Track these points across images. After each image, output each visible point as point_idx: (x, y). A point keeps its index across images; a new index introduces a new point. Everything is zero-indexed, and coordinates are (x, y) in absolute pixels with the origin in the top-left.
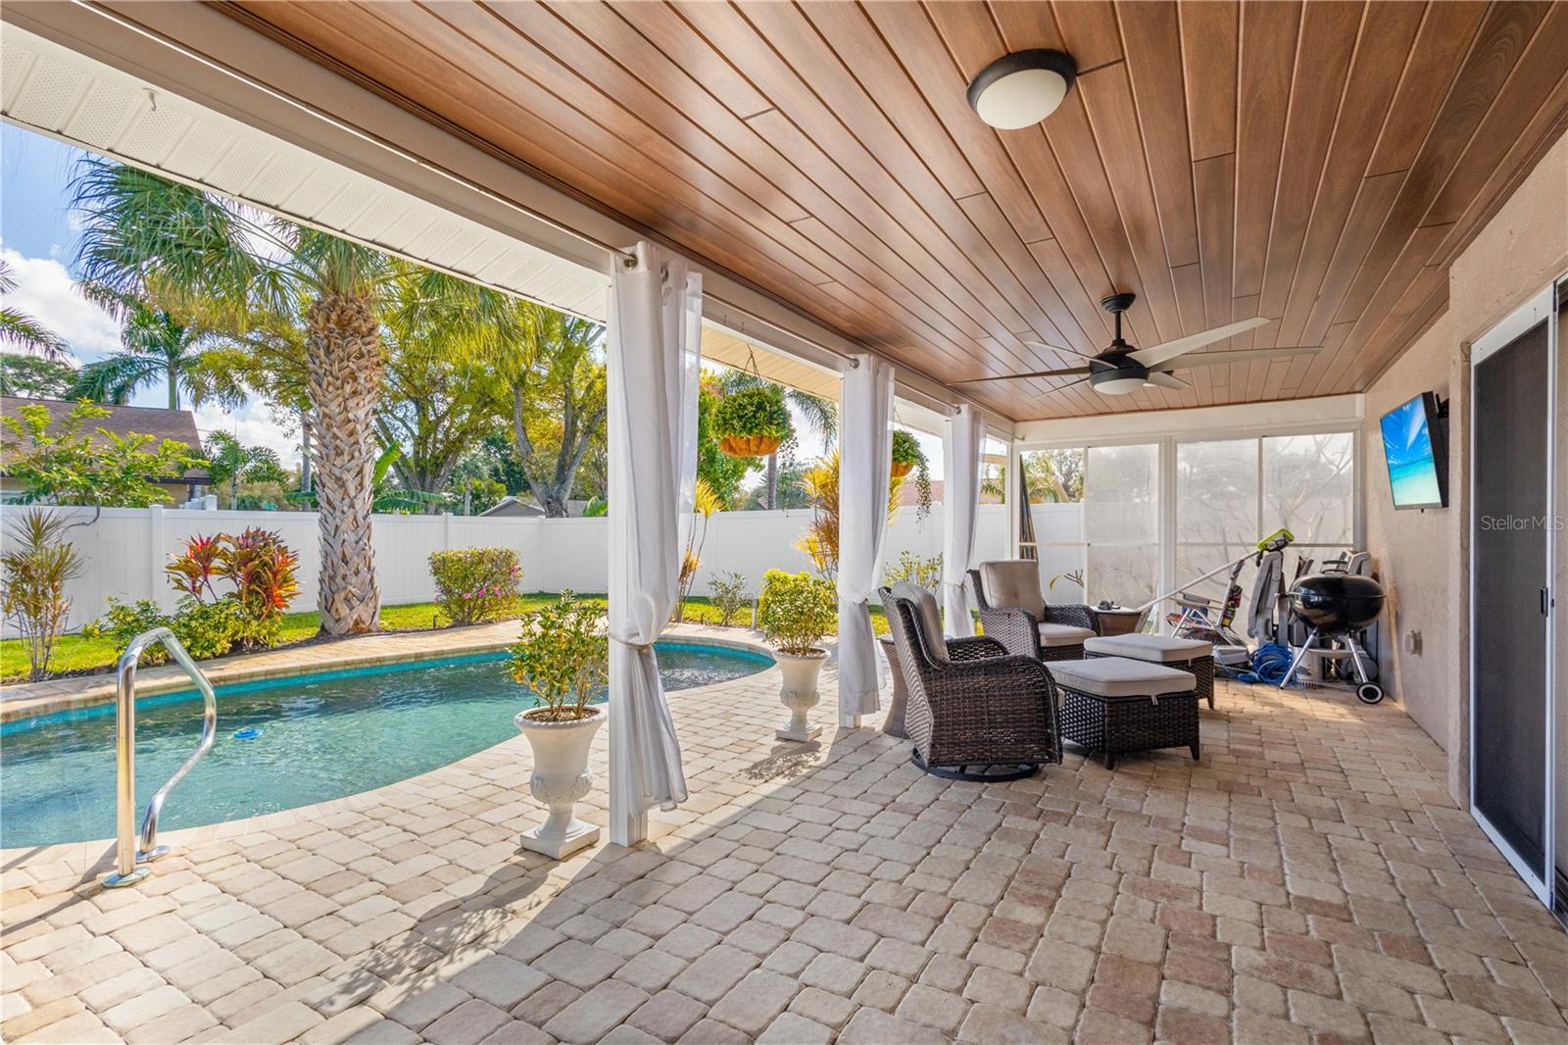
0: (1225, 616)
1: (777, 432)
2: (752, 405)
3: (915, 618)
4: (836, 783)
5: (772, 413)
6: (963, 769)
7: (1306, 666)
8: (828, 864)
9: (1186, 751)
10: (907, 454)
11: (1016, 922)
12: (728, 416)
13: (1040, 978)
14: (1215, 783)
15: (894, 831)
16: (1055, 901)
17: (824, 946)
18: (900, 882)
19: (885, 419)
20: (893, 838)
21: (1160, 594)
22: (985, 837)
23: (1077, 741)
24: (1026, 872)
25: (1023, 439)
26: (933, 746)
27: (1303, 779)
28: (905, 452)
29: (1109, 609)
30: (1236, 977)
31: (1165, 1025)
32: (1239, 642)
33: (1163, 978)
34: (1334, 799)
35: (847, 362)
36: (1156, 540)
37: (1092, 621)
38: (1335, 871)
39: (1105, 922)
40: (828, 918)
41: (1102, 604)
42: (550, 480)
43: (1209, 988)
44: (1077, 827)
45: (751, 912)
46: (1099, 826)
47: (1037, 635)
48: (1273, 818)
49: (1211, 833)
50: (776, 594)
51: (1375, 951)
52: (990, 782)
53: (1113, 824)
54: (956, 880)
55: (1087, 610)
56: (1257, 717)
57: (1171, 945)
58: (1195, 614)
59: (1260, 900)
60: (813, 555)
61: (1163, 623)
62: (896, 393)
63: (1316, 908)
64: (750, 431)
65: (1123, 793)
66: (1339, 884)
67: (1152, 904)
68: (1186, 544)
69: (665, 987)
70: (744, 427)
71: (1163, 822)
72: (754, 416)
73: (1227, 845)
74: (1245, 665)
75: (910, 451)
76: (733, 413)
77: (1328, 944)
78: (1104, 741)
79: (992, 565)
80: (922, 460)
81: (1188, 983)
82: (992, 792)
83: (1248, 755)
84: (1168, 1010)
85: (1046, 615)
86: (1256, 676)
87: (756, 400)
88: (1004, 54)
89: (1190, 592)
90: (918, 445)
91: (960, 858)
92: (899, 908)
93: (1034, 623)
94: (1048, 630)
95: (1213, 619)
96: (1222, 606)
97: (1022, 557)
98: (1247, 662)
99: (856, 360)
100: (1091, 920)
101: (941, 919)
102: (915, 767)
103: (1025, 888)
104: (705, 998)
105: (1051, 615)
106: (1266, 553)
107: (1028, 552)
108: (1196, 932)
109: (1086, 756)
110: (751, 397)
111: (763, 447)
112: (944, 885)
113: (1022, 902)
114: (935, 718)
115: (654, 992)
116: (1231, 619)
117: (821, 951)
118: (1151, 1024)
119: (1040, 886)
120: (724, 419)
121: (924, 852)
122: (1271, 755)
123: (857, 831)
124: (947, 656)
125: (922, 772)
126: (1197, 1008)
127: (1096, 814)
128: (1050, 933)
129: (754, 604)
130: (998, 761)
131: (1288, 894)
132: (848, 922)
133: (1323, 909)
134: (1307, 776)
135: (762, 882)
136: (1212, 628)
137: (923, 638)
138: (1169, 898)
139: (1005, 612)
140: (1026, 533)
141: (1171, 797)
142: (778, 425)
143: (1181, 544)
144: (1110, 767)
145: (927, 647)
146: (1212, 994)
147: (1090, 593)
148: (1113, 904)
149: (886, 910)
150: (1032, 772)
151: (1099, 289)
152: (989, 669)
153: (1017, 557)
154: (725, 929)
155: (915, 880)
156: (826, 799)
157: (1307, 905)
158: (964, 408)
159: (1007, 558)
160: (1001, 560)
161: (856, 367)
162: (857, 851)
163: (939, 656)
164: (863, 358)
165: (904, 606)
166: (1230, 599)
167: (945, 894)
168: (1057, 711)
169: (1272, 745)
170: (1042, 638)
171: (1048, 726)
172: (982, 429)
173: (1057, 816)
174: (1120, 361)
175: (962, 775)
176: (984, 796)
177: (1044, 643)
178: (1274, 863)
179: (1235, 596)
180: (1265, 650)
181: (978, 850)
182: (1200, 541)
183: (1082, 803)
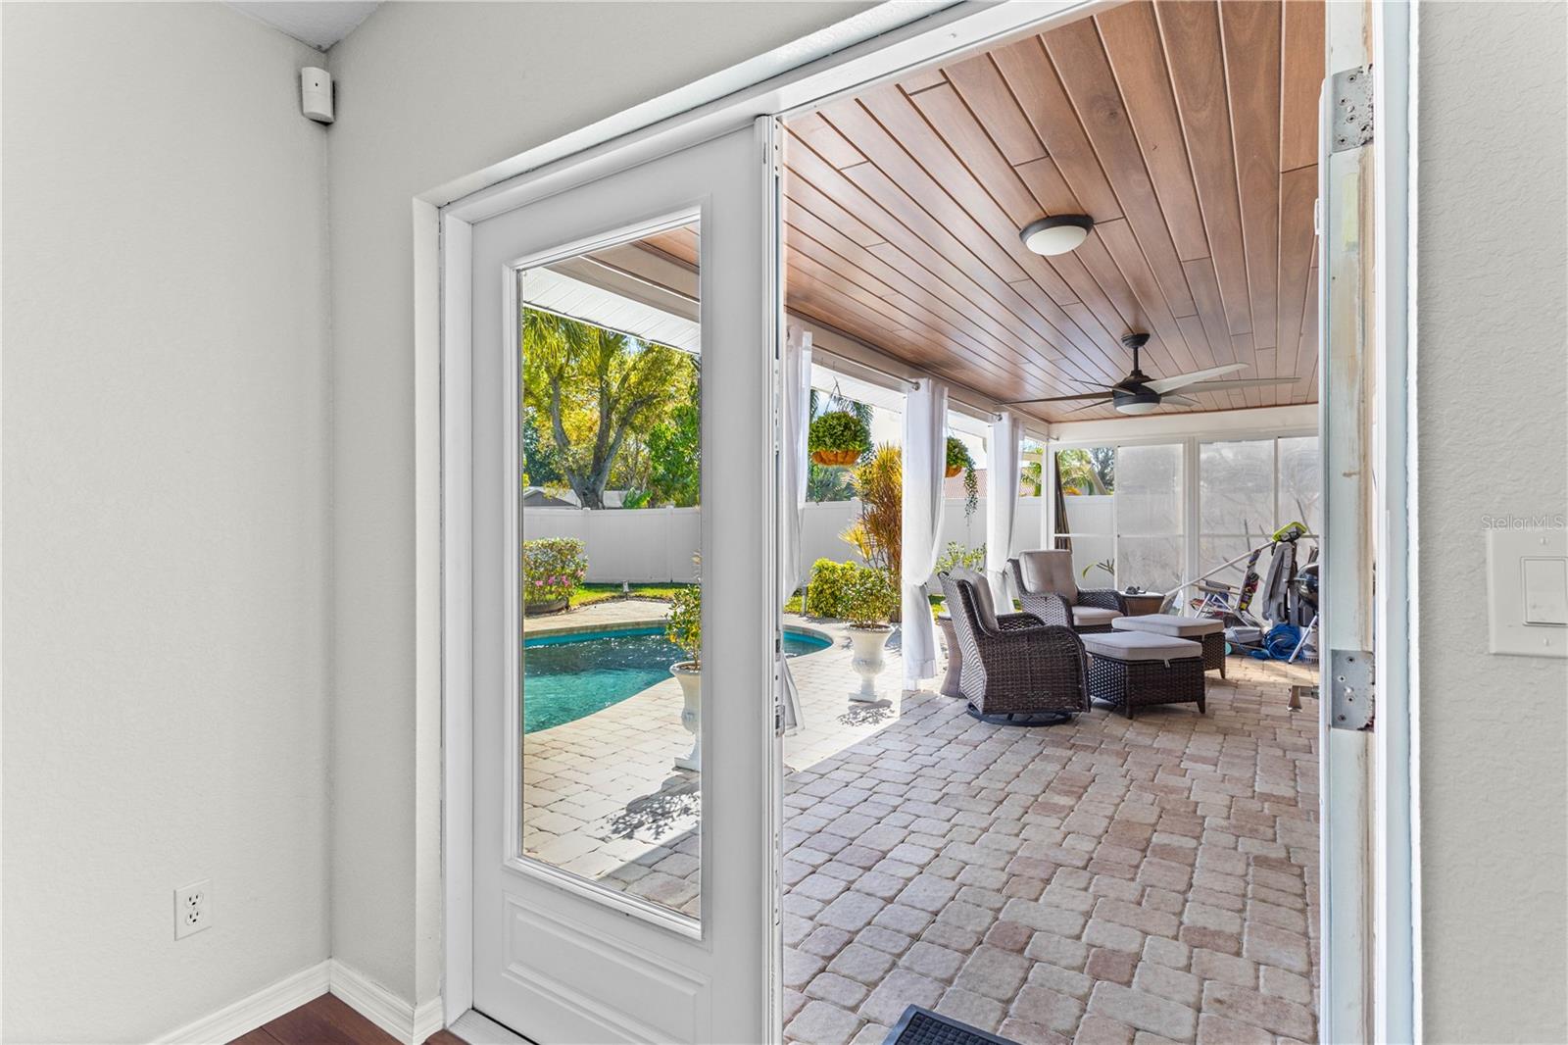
0: (1242, 600)
1: (860, 447)
2: (840, 425)
3: (972, 597)
4: (908, 727)
5: (856, 432)
6: (1011, 716)
7: (1311, 644)
8: (914, 773)
9: (1194, 706)
10: (957, 458)
11: (1055, 804)
12: (821, 434)
13: (1071, 830)
14: (1214, 728)
15: (959, 756)
16: (1082, 794)
17: (920, 814)
18: (969, 783)
19: (940, 431)
20: (960, 759)
21: (1185, 582)
22: (1030, 760)
23: (1104, 698)
24: (1062, 779)
25: (1058, 439)
26: (986, 697)
27: (1288, 726)
28: (957, 456)
29: (1136, 593)
30: (1205, 832)
31: (1153, 851)
32: (1256, 624)
33: (1155, 831)
34: (1309, 739)
35: (911, 385)
36: (1180, 532)
37: (1119, 604)
38: (1295, 780)
39: (1119, 804)
40: (921, 801)
41: (1130, 589)
42: (588, 472)
43: (1186, 836)
44: (1101, 754)
45: (865, 797)
46: (1118, 754)
47: (1070, 616)
48: (1256, 750)
49: (1204, 758)
50: (826, 582)
51: (1308, 820)
52: (1032, 726)
53: (1129, 753)
54: (1010, 782)
55: (1116, 595)
56: (1261, 684)
57: (1163, 816)
58: (1216, 600)
59: (1232, 794)
60: (860, 546)
61: (1188, 607)
62: (949, 408)
63: (1273, 799)
64: (839, 447)
65: (1138, 734)
66: (1294, 788)
67: (1153, 796)
68: (1208, 536)
69: (820, 832)
70: (834, 443)
71: (1169, 752)
72: (842, 435)
73: (1216, 765)
74: (1259, 644)
75: (959, 455)
76: (824, 432)
77: (1275, 817)
78: (1125, 696)
79: (1030, 554)
80: (970, 463)
81: (1172, 833)
82: (1034, 734)
83: (1246, 710)
84: (1157, 845)
85: (1079, 600)
86: (1267, 652)
87: (843, 421)
88: (1045, 216)
89: (1212, 579)
90: (966, 450)
91: (1012, 771)
92: (971, 796)
93: (1069, 606)
94: (1080, 612)
95: (1233, 602)
96: (1239, 592)
97: (1057, 547)
98: (1260, 641)
99: (917, 383)
100: (1109, 804)
101: (1001, 802)
102: (971, 718)
103: (1061, 787)
104: (849, 836)
105: (1083, 600)
106: (1279, 543)
107: (1063, 543)
108: (1182, 810)
109: (1111, 711)
110: (839, 419)
111: (847, 458)
112: (1001, 785)
113: (1059, 794)
114: (988, 675)
115: (813, 834)
116: (1248, 604)
117: (919, 817)
118: (1144, 850)
119: (1072, 786)
120: (817, 436)
121: (985, 768)
122: (1265, 710)
123: (931, 755)
124: (997, 626)
125: (977, 721)
126: (1176, 844)
127: (1118, 747)
128: (1078, 809)
129: (804, 592)
130: (1038, 710)
131: (1254, 791)
132: (936, 803)
133: (1277, 800)
134: (1292, 725)
135: (867, 783)
136: (1231, 611)
137: (979, 611)
138: (1166, 793)
139: (1043, 595)
140: (1061, 524)
141: (1177, 737)
142: (861, 441)
143: (1205, 535)
144: (1130, 718)
145: (981, 619)
146: (1187, 838)
147: (1120, 581)
148: (1125, 795)
149: (961, 798)
150: (1067, 720)
151: (1119, 331)
152: (1030, 636)
153: (1052, 547)
154: (850, 805)
155: (981, 782)
156: (902, 737)
157: (1266, 797)
158: (1005, 415)
159: (1043, 548)
160: (1037, 550)
161: (917, 389)
162: (933, 766)
163: (991, 626)
164: (923, 382)
165: (963, 586)
166: (1247, 585)
167: (1003, 789)
168: (1086, 670)
169: (1269, 703)
170: (1075, 618)
171: (1078, 683)
172: (1020, 432)
173: (1085, 748)
174: (1137, 389)
175: (1010, 721)
176: (1028, 735)
177: (1076, 623)
178: (1250, 775)
179: (1251, 583)
180: (1277, 630)
181: (1025, 767)
182: (1227, 533)
183: (1106, 740)
